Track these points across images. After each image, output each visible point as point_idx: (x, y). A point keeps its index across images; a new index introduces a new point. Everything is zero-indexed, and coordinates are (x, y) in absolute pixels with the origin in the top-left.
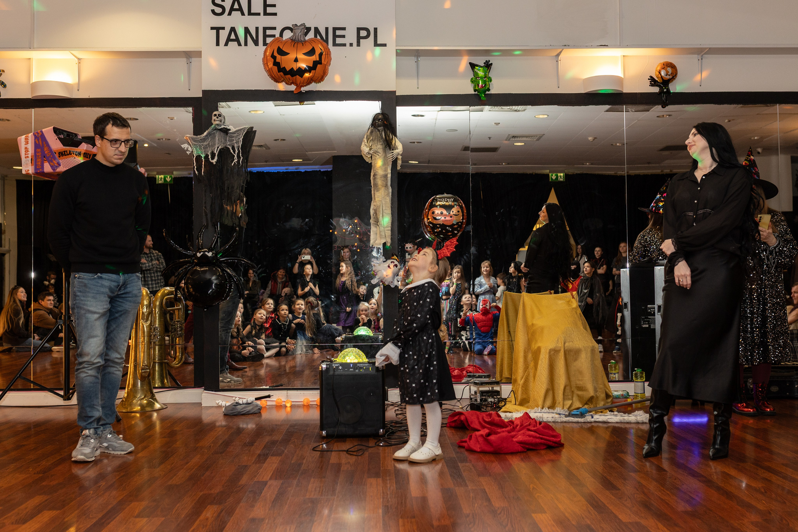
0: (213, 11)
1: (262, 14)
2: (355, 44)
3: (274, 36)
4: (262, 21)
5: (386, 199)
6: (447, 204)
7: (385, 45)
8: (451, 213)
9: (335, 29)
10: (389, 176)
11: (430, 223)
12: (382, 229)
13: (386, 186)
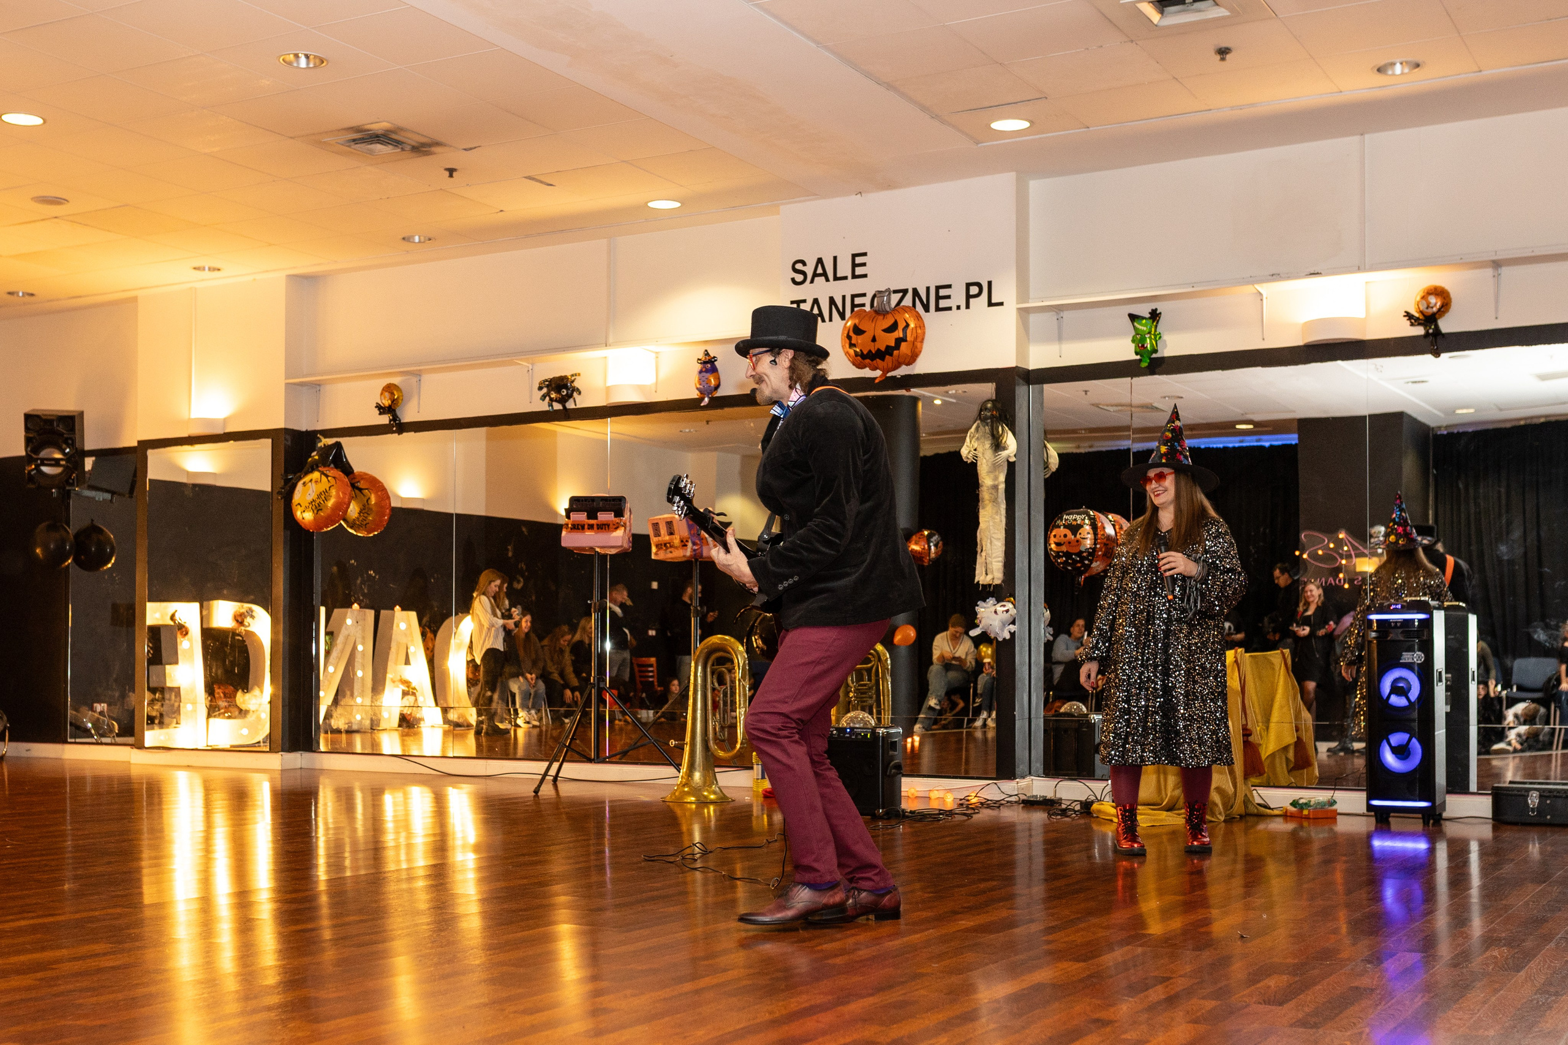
0: (793, 280)
1: (850, 276)
2: (963, 306)
3: (863, 305)
4: (851, 287)
5: (994, 518)
6: (1075, 523)
7: (1001, 304)
8: (1078, 536)
9: (938, 288)
10: (1002, 487)
11: (1051, 549)
12: (989, 559)
13: (995, 501)
